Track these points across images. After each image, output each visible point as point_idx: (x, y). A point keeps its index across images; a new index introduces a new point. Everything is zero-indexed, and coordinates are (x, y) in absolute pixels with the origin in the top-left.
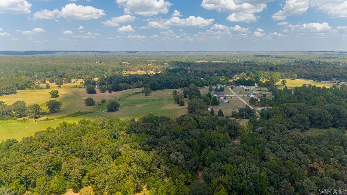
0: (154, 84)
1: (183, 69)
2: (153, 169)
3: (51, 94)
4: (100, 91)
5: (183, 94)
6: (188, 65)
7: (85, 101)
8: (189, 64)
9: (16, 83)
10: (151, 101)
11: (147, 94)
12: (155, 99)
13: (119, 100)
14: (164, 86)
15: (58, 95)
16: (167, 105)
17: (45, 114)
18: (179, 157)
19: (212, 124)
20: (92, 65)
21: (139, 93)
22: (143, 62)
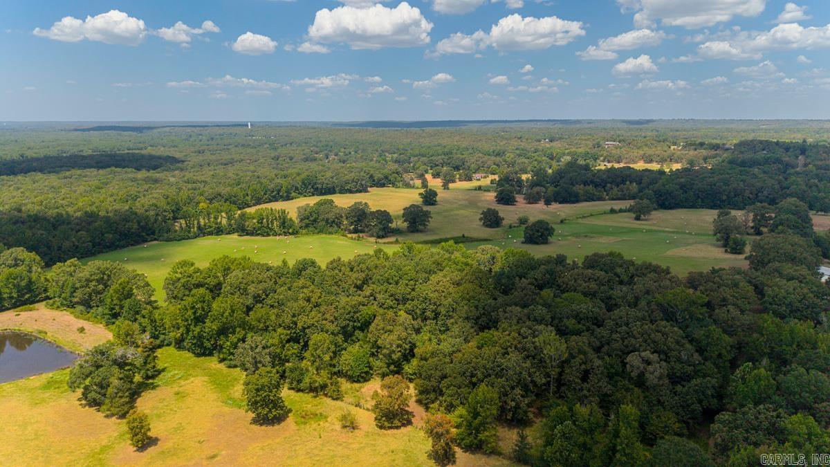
0: (667, 191)
1: (778, 161)
2: (569, 381)
3: (422, 198)
4: (524, 199)
5: (751, 224)
6: (798, 151)
7: (482, 216)
8: (803, 149)
9: (371, 173)
10: (646, 232)
11: (639, 214)
12: (660, 229)
13: (562, 222)
14: (700, 200)
15: (435, 201)
16: (688, 247)
17: (397, 232)
18: (650, 368)
19: (812, 308)
20: (530, 146)
21: (621, 211)
22: (659, 142)
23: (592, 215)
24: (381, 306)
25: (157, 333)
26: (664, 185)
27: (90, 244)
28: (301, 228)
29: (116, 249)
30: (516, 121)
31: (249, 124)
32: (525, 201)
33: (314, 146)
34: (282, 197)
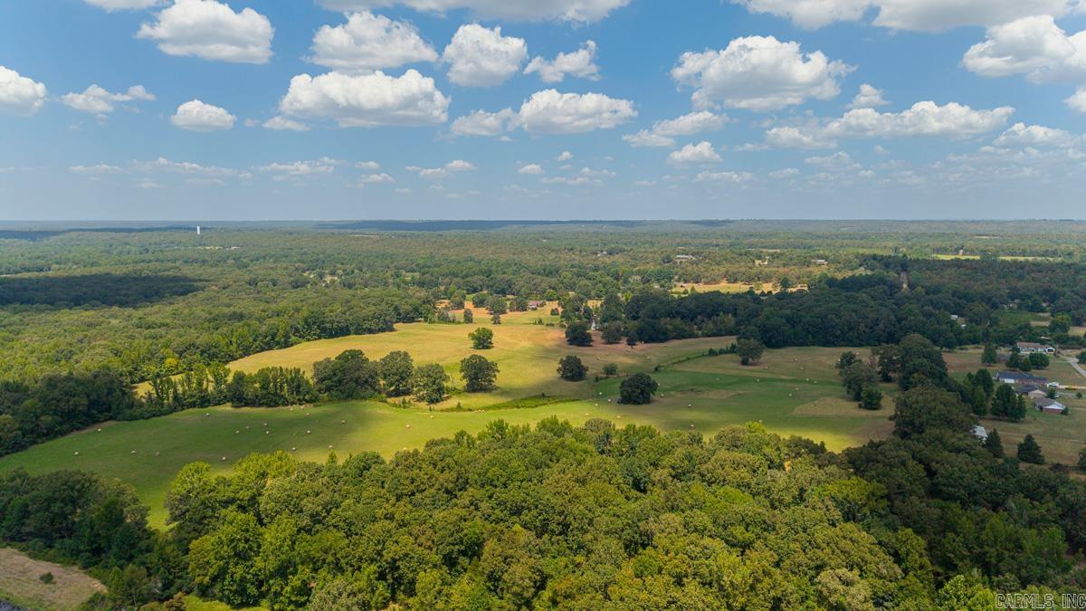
0: (774, 326)
1: (883, 281)
3: (473, 339)
4: (603, 338)
5: (879, 369)
6: (899, 268)
7: (561, 365)
8: (904, 265)
10: (761, 381)
11: (746, 357)
12: (775, 376)
13: (656, 369)
14: (810, 336)
15: (490, 343)
16: (816, 402)
17: (454, 392)
18: (853, 590)
19: (991, 489)
20: (588, 261)
21: (722, 352)
22: (741, 255)
23: (688, 359)
24: (486, 519)
25: (171, 577)
26: (768, 318)
27: (20, 433)
28: (320, 391)
29: (55, 437)
30: (553, 222)
31: (198, 228)
32: (604, 341)
33: (299, 261)
34: (278, 343)
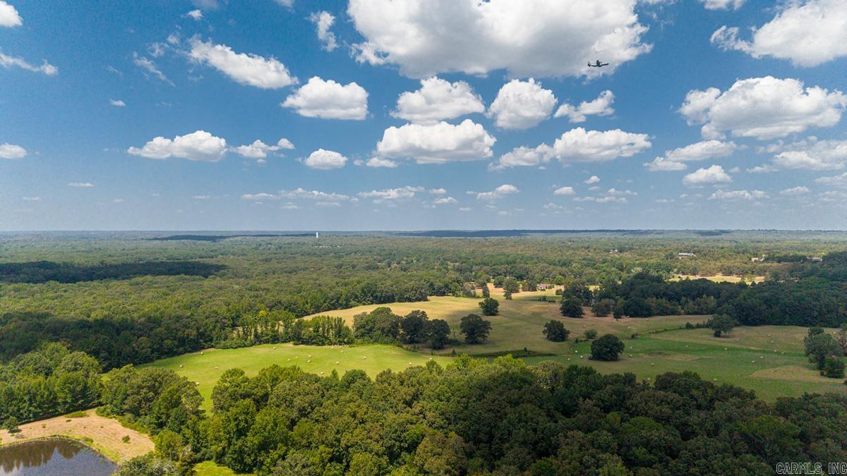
0: (750, 305)
3: (482, 307)
4: (592, 311)
7: (546, 328)
9: (431, 281)
10: (728, 350)
12: (743, 347)
13: (633, 337)
14: (787, 316)
15: (496, 311)
16: (778, 369)
17: (454, 343)
21: (698, 326)
22: (739, 253)
23: (666, 330)
24: (430, 426)
25: (199, 445)
27: (150, 350)
28: (356, 337)
29: (173, 355)
30: (583, 231)
31: (317, 233)
32: (593, 314)
33: (378, 254)
34: (341, 305)
